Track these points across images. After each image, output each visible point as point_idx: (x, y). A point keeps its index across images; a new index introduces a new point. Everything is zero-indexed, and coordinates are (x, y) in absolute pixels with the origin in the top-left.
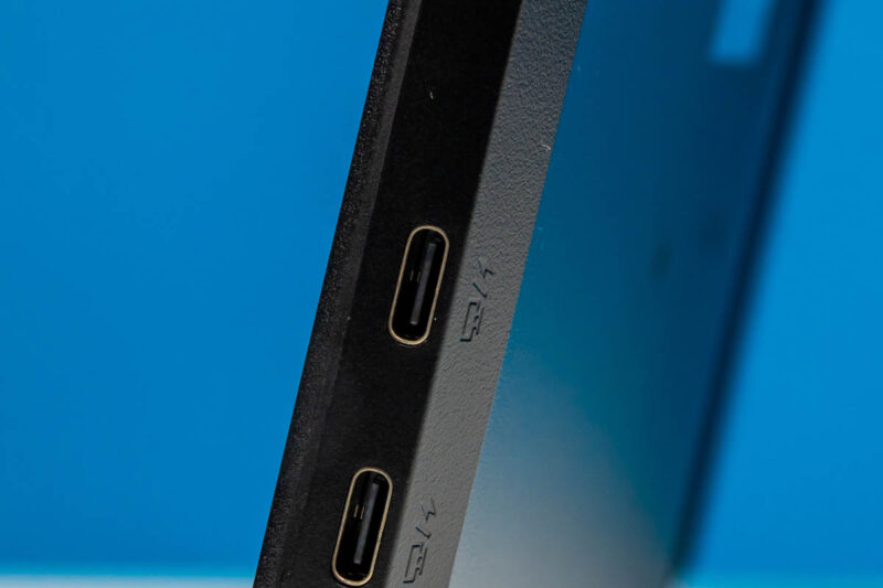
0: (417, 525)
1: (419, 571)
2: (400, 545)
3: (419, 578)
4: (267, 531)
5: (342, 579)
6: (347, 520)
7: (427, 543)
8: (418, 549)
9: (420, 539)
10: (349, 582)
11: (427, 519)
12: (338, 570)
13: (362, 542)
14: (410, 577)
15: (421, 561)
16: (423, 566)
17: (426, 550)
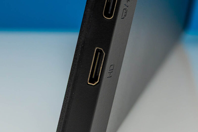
0: (125, 3)
1: (125, 15)
2: (120, 9)
3: (125, 17)
4: (86, 5)
5: (105, 17)
6: (107, 2)
7: (127, 8)
8: (125, 10)
9: (125, 7)
10: (107, 18)
11: (127, 2)
12: (104, 15)
13: (111, 8)
14: (123, 17)
15: (126, 13)
16: (126, 14)
17: (127, 10)
